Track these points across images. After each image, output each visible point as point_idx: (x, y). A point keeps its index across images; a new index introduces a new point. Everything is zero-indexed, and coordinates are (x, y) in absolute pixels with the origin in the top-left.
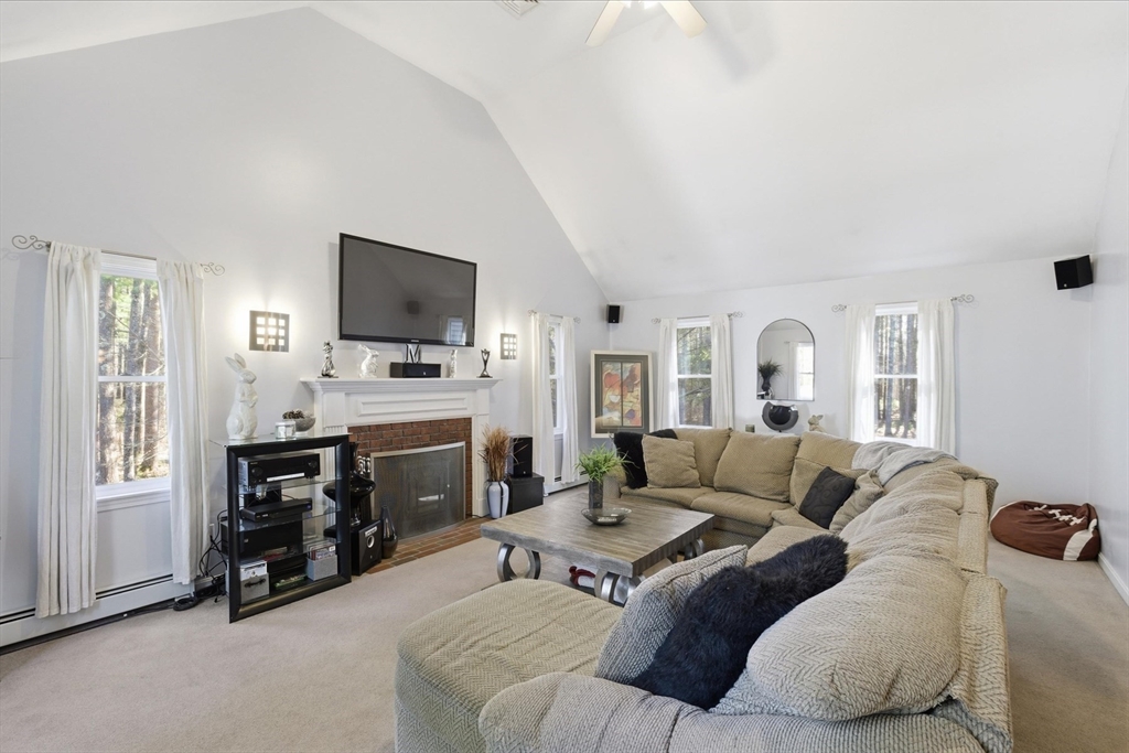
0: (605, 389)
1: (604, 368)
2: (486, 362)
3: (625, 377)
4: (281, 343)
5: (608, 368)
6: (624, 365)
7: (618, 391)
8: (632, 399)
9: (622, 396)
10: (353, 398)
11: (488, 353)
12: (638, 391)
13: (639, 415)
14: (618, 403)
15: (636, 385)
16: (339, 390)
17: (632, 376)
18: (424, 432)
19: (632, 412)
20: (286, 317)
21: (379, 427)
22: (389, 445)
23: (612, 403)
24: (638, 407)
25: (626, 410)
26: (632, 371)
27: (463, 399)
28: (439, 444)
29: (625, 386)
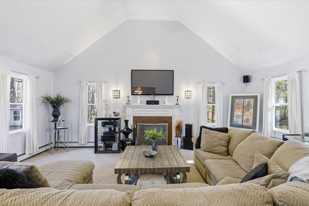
0: (235, 110)
1: (236, 101)
2: (178, 100)
3: (245, 105)
4: (118, 97)
5: (237, 101)
6: (245, 100)
7: (241, 110)
8: (248, 114)
9: (243, 112)
10: (134, 109)
11: (178, 97)
12: (251, 111)
13: (251, 121)
14: (241, 116)
15: (251, 108)
16: (130, 107)
17: (249, 104)
18: (155, 119)
19: (247, 120)
20: (120, 91)
21: (141, 117)
22: (144, 122)
23: (238, 115)
24: (251, 118)
25: (245, 118)
26: (249, 102)
27: (168, 111)
28: (160, 123)
29: (245, 108)
